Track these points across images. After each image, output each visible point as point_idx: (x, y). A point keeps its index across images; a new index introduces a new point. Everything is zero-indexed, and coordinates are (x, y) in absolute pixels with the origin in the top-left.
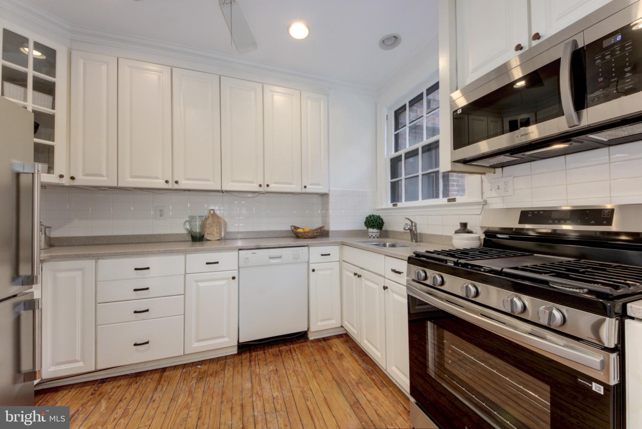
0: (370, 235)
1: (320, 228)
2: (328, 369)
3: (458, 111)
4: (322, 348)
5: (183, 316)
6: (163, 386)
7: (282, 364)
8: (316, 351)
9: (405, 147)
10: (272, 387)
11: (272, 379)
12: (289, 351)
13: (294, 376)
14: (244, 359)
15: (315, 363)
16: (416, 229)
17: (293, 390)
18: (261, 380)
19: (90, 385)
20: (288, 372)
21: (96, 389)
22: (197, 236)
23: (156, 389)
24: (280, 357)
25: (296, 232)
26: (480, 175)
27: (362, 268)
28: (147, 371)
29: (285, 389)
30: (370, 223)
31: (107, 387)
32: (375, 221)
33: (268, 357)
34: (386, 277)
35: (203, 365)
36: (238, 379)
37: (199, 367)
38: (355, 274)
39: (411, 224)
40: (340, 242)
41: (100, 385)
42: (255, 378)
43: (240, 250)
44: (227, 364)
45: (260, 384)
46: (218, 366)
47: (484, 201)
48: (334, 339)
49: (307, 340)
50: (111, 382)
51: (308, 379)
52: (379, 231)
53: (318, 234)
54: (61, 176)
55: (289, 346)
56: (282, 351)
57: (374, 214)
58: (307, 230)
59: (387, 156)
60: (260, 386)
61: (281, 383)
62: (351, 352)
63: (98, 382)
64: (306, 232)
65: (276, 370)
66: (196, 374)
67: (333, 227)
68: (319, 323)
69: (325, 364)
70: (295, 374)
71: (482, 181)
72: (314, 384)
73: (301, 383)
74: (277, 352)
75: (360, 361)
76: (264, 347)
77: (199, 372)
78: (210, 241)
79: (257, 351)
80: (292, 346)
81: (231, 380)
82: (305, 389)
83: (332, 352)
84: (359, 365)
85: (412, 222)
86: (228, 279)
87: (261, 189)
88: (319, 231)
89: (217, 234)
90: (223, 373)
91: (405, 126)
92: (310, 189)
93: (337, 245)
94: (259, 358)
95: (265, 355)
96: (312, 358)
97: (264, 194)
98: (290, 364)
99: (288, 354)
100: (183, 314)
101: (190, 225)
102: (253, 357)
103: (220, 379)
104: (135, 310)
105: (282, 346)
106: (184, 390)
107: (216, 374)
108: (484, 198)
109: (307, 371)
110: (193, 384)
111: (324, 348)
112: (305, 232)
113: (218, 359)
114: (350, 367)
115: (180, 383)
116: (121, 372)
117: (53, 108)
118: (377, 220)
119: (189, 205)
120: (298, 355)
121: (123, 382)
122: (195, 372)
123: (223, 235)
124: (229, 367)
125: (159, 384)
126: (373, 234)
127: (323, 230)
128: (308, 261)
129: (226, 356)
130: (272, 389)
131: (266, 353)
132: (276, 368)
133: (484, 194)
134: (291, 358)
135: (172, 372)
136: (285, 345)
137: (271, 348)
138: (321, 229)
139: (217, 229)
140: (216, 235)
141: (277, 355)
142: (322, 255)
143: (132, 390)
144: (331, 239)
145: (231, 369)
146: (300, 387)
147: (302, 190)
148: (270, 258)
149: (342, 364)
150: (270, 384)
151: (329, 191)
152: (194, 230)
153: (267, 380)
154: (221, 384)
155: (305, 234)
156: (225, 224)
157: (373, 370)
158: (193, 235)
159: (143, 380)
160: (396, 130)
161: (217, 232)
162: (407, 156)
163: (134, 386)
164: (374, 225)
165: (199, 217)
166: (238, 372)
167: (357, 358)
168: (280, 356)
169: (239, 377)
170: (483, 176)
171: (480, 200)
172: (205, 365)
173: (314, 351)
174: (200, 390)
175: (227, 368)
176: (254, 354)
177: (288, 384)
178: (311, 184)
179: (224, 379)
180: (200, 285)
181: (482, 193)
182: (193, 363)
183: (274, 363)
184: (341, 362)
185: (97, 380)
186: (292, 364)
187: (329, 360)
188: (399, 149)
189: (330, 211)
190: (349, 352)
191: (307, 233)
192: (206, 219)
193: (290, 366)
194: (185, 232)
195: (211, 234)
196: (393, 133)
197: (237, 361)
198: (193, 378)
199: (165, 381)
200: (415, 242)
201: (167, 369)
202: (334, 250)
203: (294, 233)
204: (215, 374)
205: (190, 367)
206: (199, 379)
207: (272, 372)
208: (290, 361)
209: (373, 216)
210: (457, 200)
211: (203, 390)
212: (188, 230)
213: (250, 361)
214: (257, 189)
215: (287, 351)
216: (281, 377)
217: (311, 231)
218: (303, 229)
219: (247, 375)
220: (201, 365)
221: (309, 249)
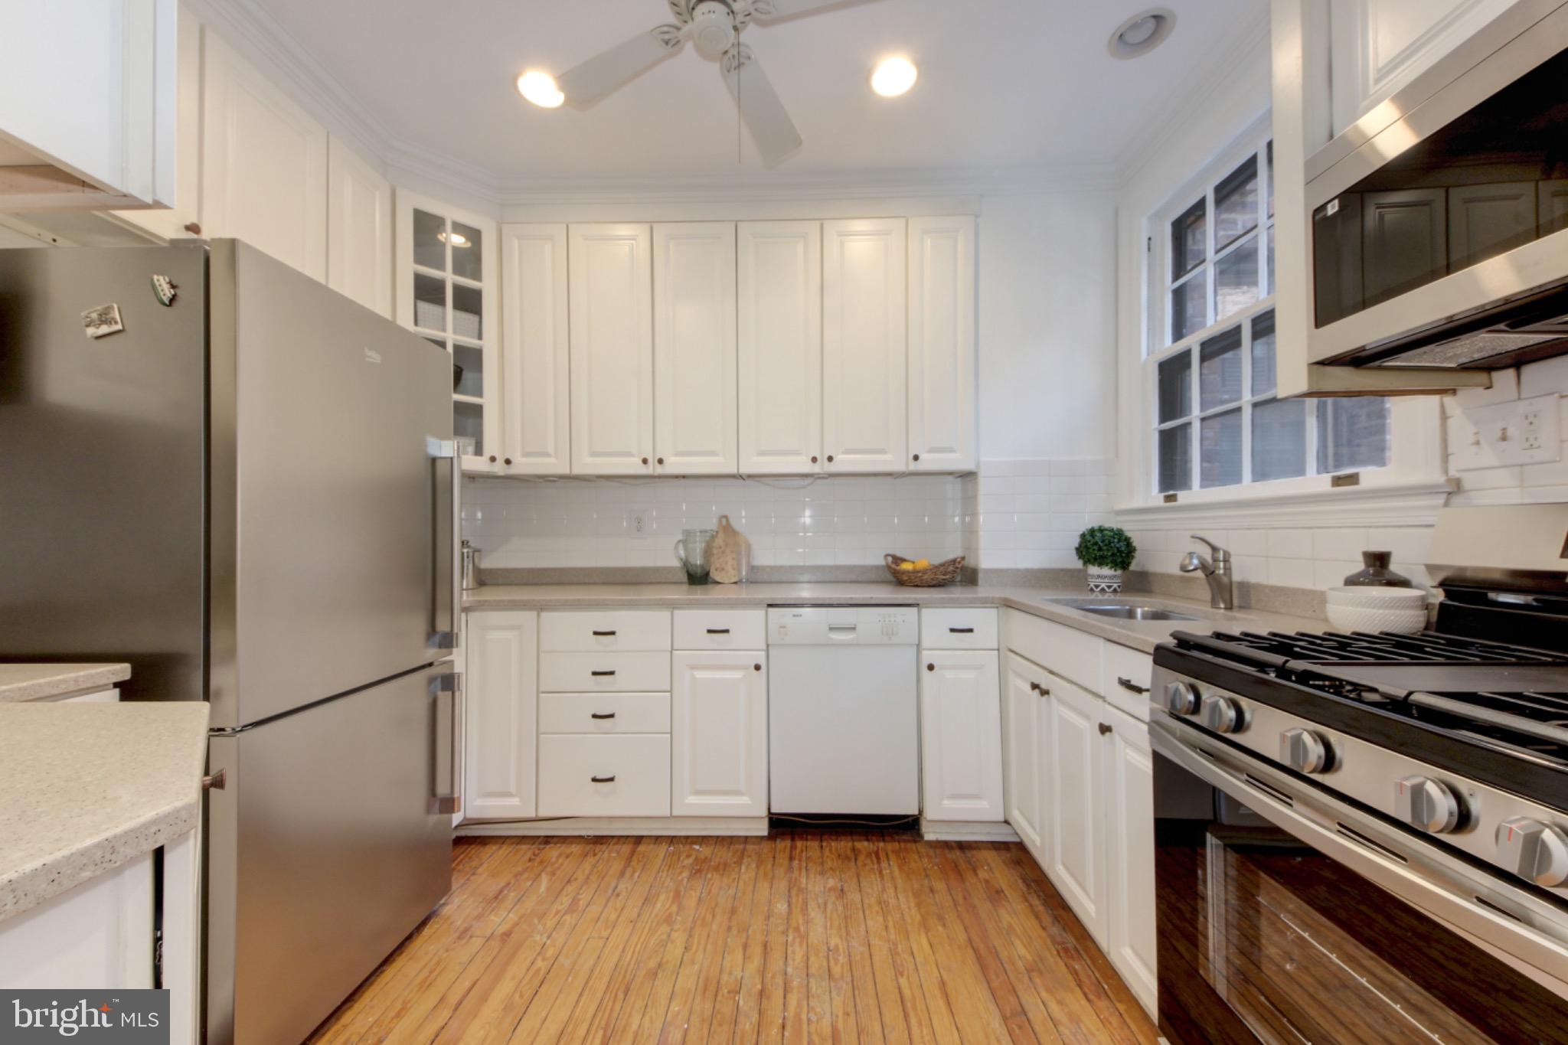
0: (1092, 585)
1: (954, 561)
2: (959, 917)
3: (1329, 206)
4: (953, 865)
5: (669, 735)
6: (634, 872)
7: (855, 879)
8: (936, 868)
9: (1203, 324)
10: (829, 924)
11: (830, 907)
12: (873, 855)
13: (877, 912)
14: (780, 852)
15: (931, 895)
16: (1228, 570)
17: (872, 942)
18: (809, 903)
19: (528, 844)
20: (866, 901)
21: (537, 852)
22: (696, 573)
23: (622, 874)
24: (853, 864)
25: (895, 569)
26: (1436, 398)
27: (1052, 672)
28: (613, 837)
29: (855, 936)
30: (1091, 551)
31: (553, 852)
32: (1106, 545)
33: (827, 857)
34: (1108, 699)
35: (704, 846)
36: (763, 890)
37: (697, 847)
38: (1035, 686)
39: (1213, 555)
40: (1000, 598)
41: (542, 846)
42: (797, 895)
43: (770, 606)
44: (746, 853)
45: (804, 910)
46: (730, 854)
47: (1449, 480)
48: (985, 849)
49: (918, 839)
50: (558, 845)
51: (910, 928)
52: (1119, 572)
53: (948, 577)
54: (493, 459)
55: (876, 844)
56: (859, 851)
57: (1107, 525)
58: (923, 563)
59: (1148, 355)
60: (804, 915)
61: (849, 920)
62: (1025, 889)
63: (540, 840)
64: (918, 572)
65: (842, 890)
66: (690, 861)
67: (987, 560)
68: (945, 802)
69: (955, 905)
70: (882, 908)
71: (1444, 417)
72: (920, 943)
73: (892, 931)
74: (849, 852)
75: (1047, 919)
76: (822, 835)
77: (696, 859)
78: (721, 586)
79: (807, 840)
80: (881, 844)
81: (751, 887)
82: (900, 949)
83: (975, 880)
84: (1042, 926)
85: (1214, 549)
86: (745, 668)
87: (816, 469)
88: (951, 568)
89: (734, 569)
90: (737, 870)
91: (1204, 261)
92: (928, 462)
93: (994, 607)
94: (808, 855)
95: (822, 852)
96: (926, 881)
97: (823, 478)
98: (872, 885)
99: (872, 860)
100: (669, 731)
101: (686, 549)
102: (798, 851)
103: (731, 880)
104: (593, 713)
105: (860, 840)
106: (667, 887)
107: (724, 870)
108: (1453, 473)
109: (909, 908)
110: (682, 880)
111: (956, 866)
112: (915, 572)
113: (731, 840)
114: (1017, 928)
115: (663, 872)
116: (574, 829)
117: (480, 337)
118: (1110, 543)
119: (684, 508)
120: (891, 867)
121: (575, 849)
122: (688, 856)
123: (744, 573)
124: (749, 859)
125: (629, 865)
126: (1100, 580)
127: (960, 566)
128: (917, 642)
129: (746, 837)
130: (828, 927)
131: (824, 847)
132: (842, 885)
133: (1450, 458)
134: (877, 873)
135: (651, 846)
136: (868, 840)
137: (837, 840)
138: (957, 565)
139: (733, 559)
140: (732, 572)
141: (847, 858)
142: (953, 630)
143: (587, 866)
144: (982, 591)
145: (753, 866)
146: (888, 941)
147: (907, 465)
148: (831, 629)
149: (998, 915)
150: (826, 918)
151: (978, 465)
152: (692, 560)
153: (819, 906)
154: (732, 891)
155: (915, 574)
156: (749, 547)
157: (1078, 946)
158: (691, 572)
159: (606, 852)
160: (1177, 276)
161: (732, 565)
162: (1207, 351)
163: (591, 860)
164: (1102, 557)
165: (701, 532)
166: (765, 875)
167: (1041, 908)
168: (853, 860)
169: (766, 885)
170: (1448, 400)
171: (1438, 478)
172: (707, 846)
173: (933, 866)
174: (693, 893)
175: (745, 861)
176: (799, 844)
177: (863, 926)
178: (931, 450)
179: (738, 883)
180: (698, 676)
181: (1445, 457)
182: (687, 837)
183: (838, 873)
184: (996, 910)
185: (539, 837)
186: (877, 885)
187: (965, 898)
188: (1184, 331)
189: (981, 518)
190: (1021, 889)
191: (920, 574)
192: (713, 537)
193: (873, 889)
194: (676, 564)
195: (723, 569)
196: (1169, 285)
197: (765, 851)
198: (684, 867)
199: (639, 861)
200: (1226, 608)
201: (644, 840)
202: (984, 620)
203: (890, 572)
204: (723, 868)
205: (682, 844)
206: (694, 871)
207: (832, 893)
208: (873, 876)
209: (1101, 530)
210: (1362, 478)
211: (698, 894)
212: (682, 560)
213: (791, 858)
214: (808, 468)
215: (869, 855)
216: (849, 907)
217: (931, 570)
218: (914, 563)
219: (782, 885)
220: (701, 845)
221: (919, 612)
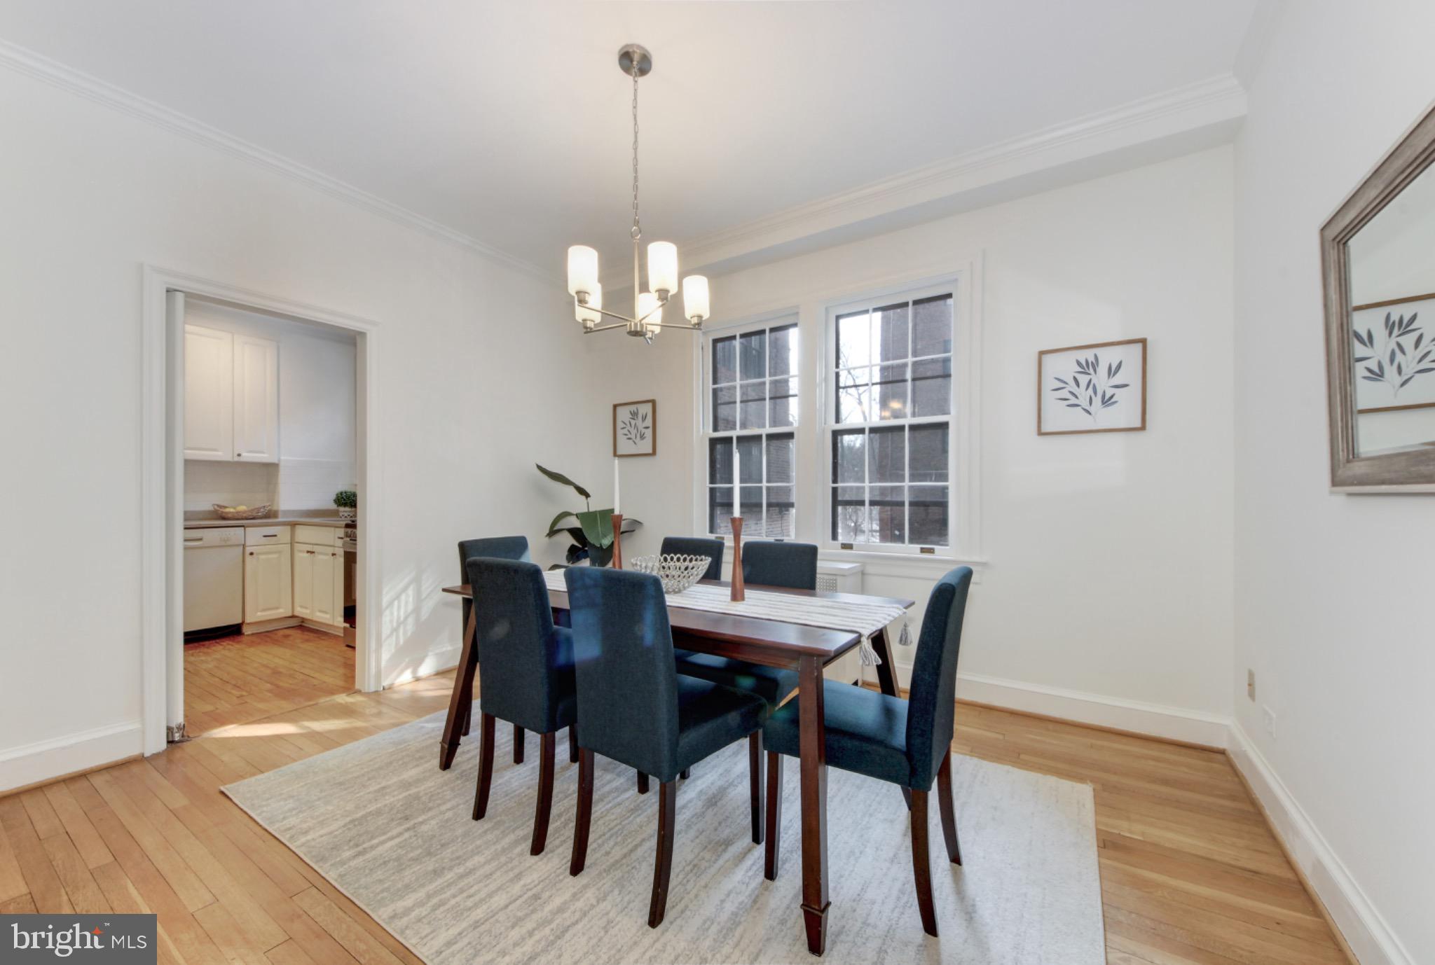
0: (339, 515)
1: (264, 508)
25: (221, 512)
30: (341, 501)
32: (347, 499)
38: (308, 552)
40: (292, 522)
49: (242, 634)
52: (352, 509)
53: (260, 515)
57: (346, 490)
58: (241, 508)
67: (283, 506)
68: (258, 614)
88: (262, 511)
92: (247, 458)
93: (287, 526)
112: (238, 512)
118: (349, 497)
126: (345, 513)
127: (268, 510)
128: (243, 543)
142: (265, 536)
144: (281, 520)
147: (233, 459)
151: (279, 460)
164: (345, 503)
178: (249, 452)
189: (281, 486)
191: (241, 513)
202: (282, 531)
209: (344, 492)
217: (249, 511)
218: (235, 508)
221: (245, 529)
